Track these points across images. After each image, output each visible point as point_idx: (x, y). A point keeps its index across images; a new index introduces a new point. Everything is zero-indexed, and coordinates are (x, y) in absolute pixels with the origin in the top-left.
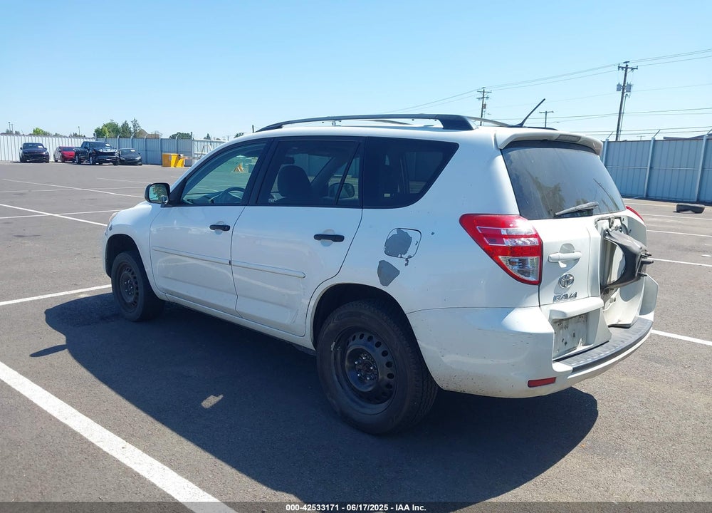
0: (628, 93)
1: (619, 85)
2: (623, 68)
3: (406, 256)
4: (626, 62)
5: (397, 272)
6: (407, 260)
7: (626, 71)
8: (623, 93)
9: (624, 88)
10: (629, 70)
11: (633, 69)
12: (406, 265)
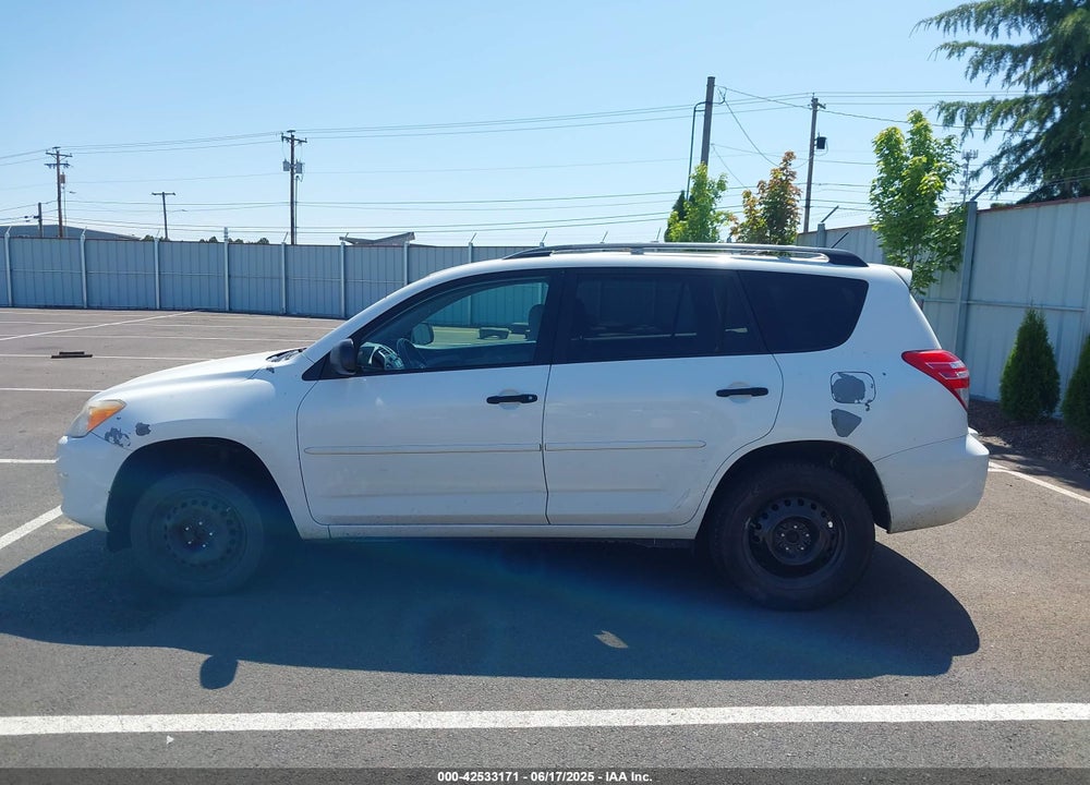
0: (300, 175)
1: (285, 162)
2: (287, 139)
3: (865, 400)
4: (291, 131)
5: (858, 420)
6: (866, 404)
7: (293, 143)
8: (292, 175)
9: (293, 167)
10: (296, 142)
11: (300, 141)
12: (868, 410)
